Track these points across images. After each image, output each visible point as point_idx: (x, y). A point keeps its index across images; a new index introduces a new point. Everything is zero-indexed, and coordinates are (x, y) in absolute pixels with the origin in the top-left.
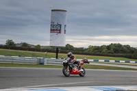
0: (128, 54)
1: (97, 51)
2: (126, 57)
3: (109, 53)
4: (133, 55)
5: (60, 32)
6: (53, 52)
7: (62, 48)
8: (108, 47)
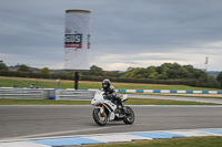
0: (190, 80)
1: (140, 77)
2: (186, 84)
3: (161, 78)
4: (197, 81)
5: (80, 47)
6: (70, 79)
7: (84, 72)
8: (159, 70)
